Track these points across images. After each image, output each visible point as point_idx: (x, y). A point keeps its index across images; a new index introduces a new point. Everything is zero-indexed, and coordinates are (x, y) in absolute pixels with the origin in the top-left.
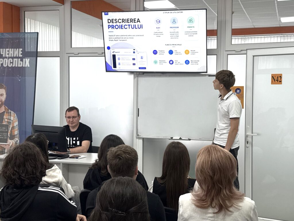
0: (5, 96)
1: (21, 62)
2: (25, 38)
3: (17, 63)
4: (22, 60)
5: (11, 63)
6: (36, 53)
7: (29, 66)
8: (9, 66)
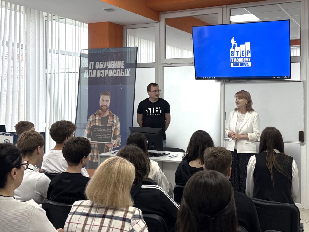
0: (109, 102)
1: (123, 73)
2: (126, 52)
3: (120, 74)
4: (124, 71)
5: (114, 73)
6: (135, 64)
7: (129, 76)
8: (113, 76)
